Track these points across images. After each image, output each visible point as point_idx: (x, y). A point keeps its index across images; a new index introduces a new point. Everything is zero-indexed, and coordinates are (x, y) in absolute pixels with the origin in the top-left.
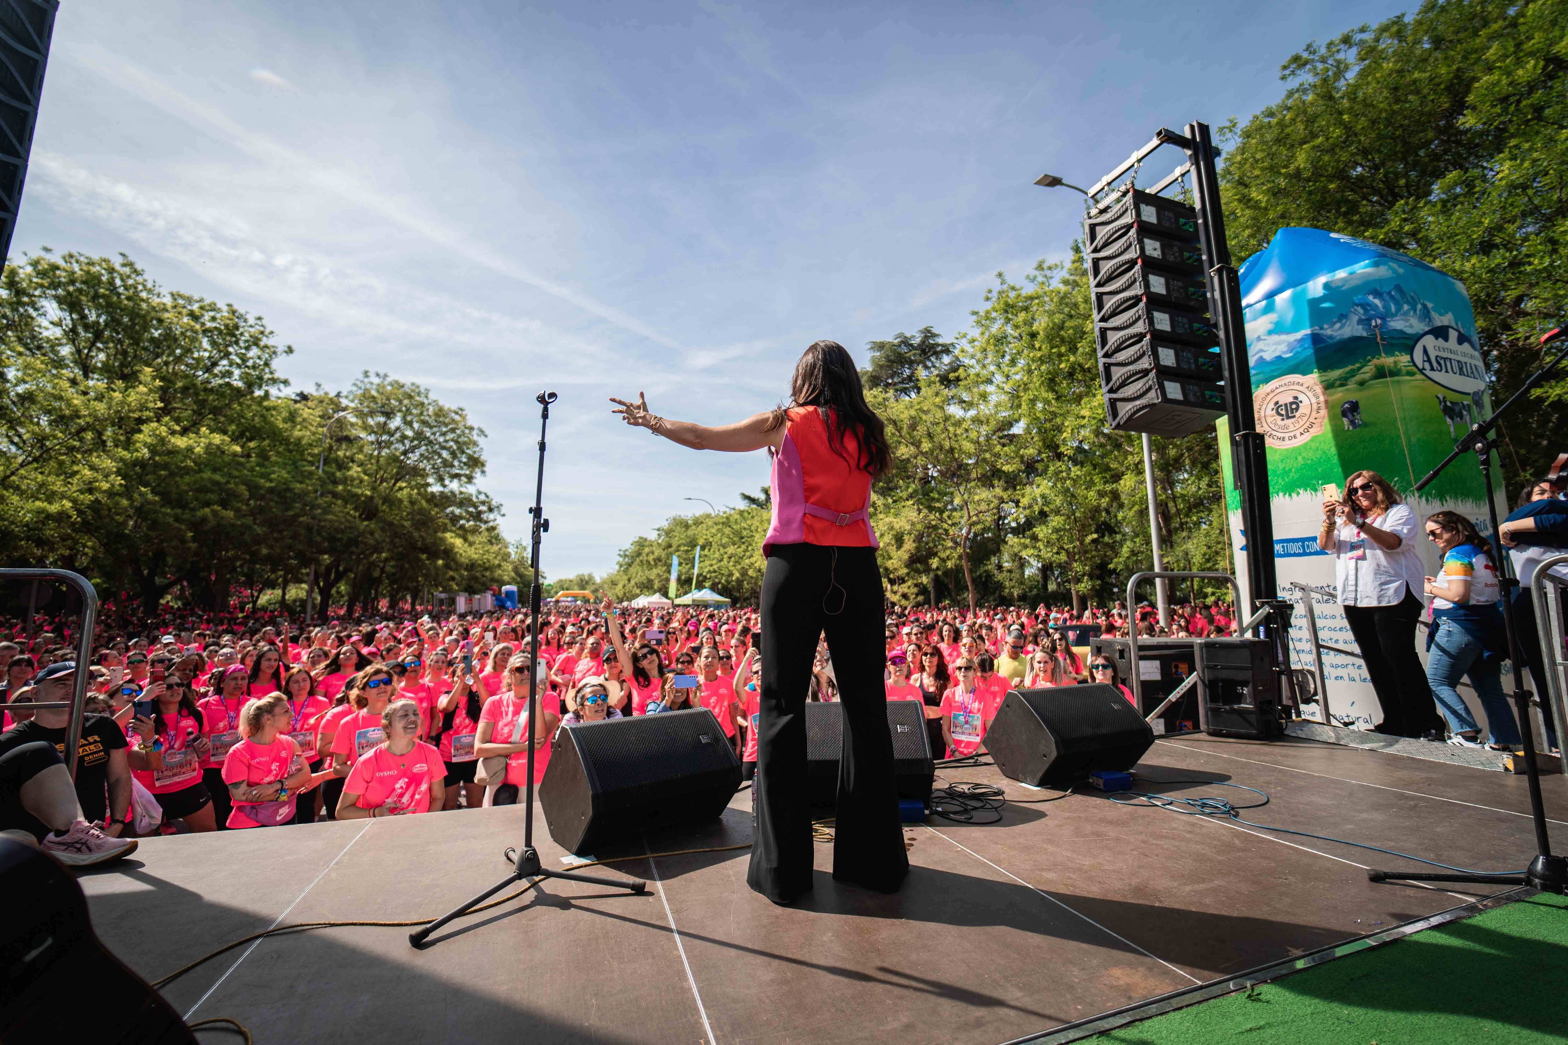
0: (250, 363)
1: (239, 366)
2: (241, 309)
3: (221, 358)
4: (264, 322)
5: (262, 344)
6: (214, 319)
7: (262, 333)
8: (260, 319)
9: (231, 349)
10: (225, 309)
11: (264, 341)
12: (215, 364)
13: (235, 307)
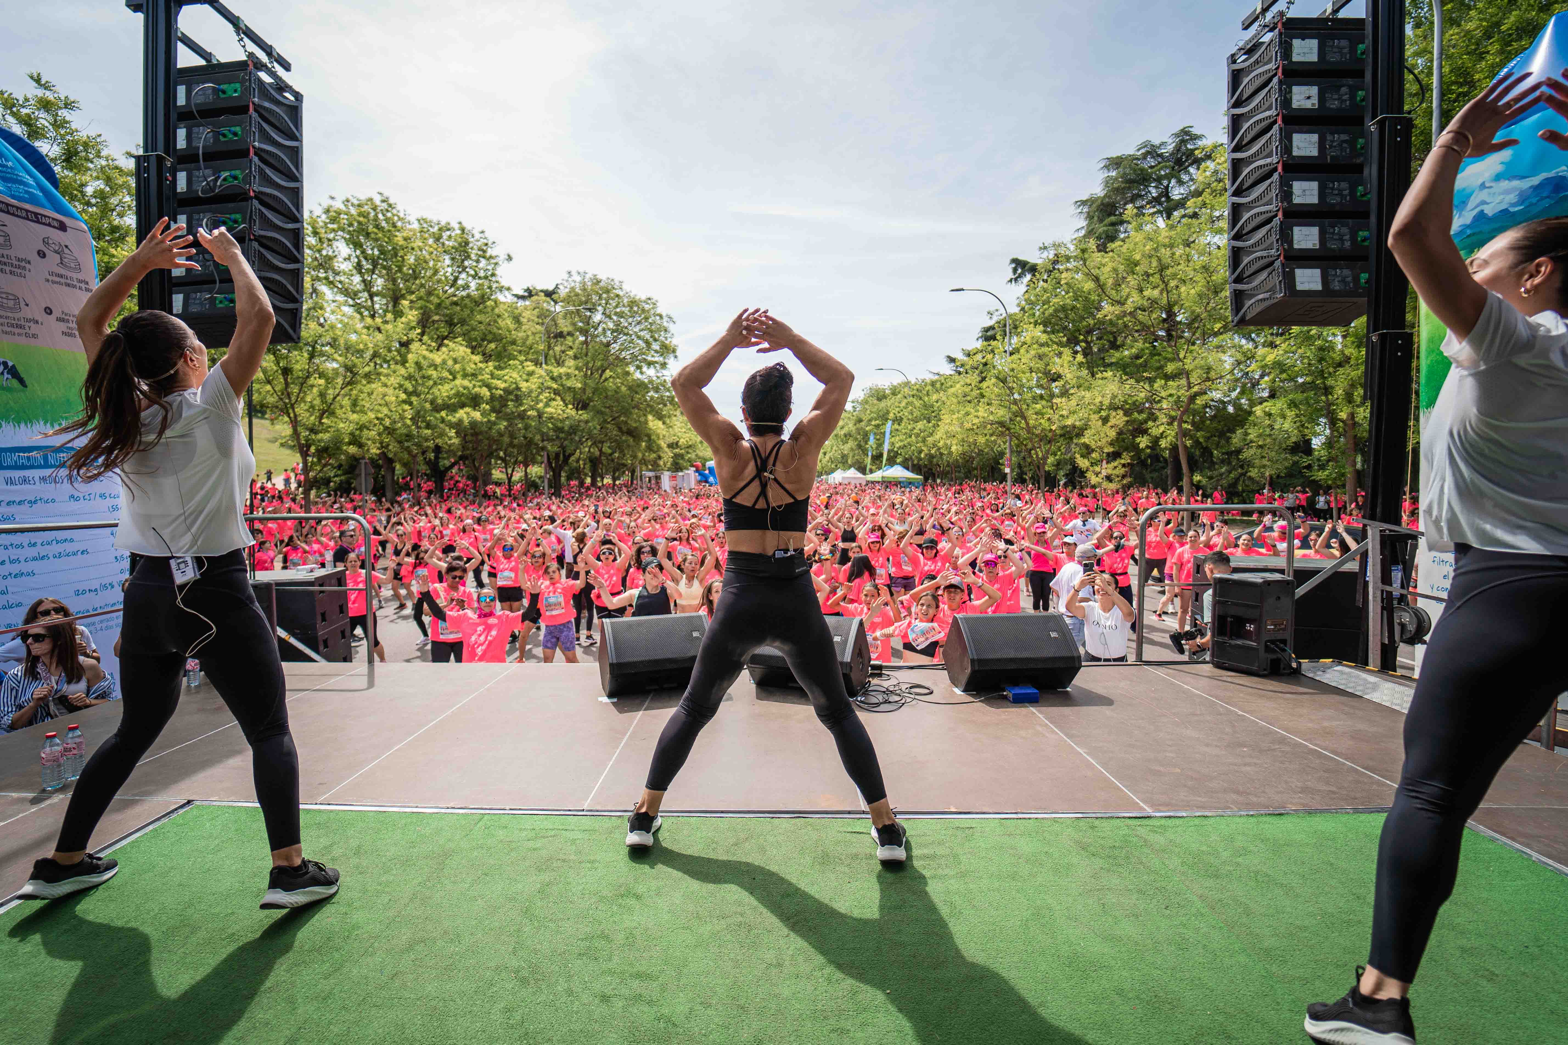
0: (482, 274)
1: (474, 277)
2: (468, 226)
3: (460, 273)
4: (486, 234)
5: (488, 255)
6: (450, 237)
7: (486, 244)
8: (483, 232)
9: (466, 263)
10: (456, 226)
11: (490, 252)
12: (456, 279)
13: (465, 224)
